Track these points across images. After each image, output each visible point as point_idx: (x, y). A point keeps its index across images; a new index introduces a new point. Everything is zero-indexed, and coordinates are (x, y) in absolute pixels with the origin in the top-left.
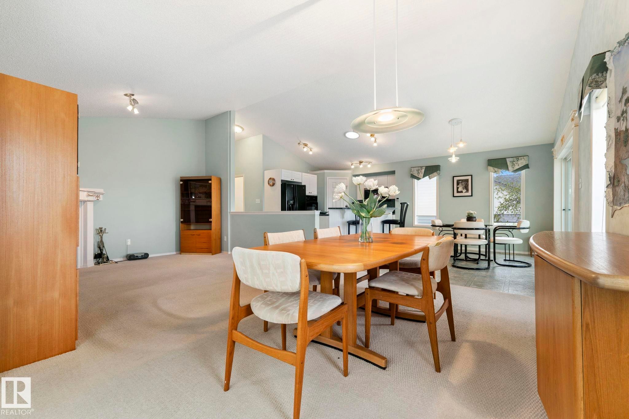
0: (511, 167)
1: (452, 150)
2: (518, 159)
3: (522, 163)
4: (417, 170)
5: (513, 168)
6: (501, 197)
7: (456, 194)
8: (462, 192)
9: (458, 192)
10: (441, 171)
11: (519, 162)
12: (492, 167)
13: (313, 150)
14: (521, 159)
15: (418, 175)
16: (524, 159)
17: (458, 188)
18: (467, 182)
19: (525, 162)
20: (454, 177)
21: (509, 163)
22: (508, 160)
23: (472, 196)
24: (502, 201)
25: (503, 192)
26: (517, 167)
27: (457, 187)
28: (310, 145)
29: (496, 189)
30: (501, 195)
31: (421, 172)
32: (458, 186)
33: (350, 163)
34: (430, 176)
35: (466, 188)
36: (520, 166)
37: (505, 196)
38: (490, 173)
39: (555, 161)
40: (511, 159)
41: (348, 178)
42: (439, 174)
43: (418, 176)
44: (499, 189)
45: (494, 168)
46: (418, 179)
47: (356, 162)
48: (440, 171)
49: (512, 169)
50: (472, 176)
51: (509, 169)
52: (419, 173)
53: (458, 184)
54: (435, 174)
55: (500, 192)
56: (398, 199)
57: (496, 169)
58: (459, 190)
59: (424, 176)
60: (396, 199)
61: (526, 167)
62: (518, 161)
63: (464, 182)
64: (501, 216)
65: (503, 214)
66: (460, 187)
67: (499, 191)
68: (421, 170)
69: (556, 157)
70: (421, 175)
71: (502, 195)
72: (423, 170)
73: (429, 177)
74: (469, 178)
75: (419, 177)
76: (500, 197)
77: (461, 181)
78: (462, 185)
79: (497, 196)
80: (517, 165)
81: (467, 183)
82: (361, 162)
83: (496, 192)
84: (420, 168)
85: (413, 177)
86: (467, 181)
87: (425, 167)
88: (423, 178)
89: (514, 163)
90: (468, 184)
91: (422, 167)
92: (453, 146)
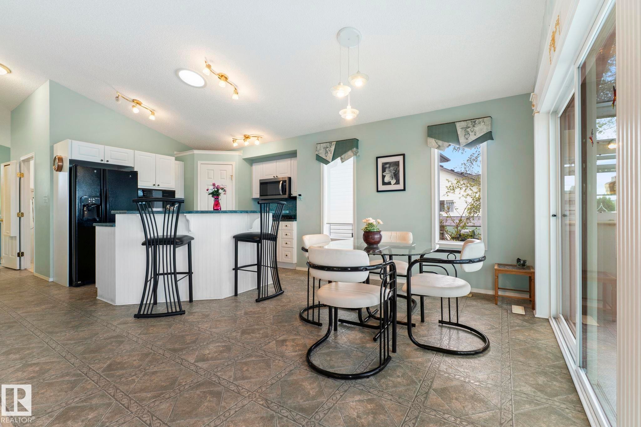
0: (463, 137)
1: (342, 92)
2: (474, 123)
3: (481, 129)
4: (324, 148)
5: (467, 139)
6: (470, 195)
7: (381, 187)
8: (389, 183)
9: (384, 183)
10: (359, 149)
11: (477, 128)
12: (434, 138)
13: (156, 114)
14: (480, 123)
15: (326, 156)
16: (483, 123)
17: (384, 177)
18: (397, 167)
19: (485, 127)
20: (377, 158)
21: (460, 131)
22: (458, 125)
23: (404, 190)
24: (470, 200)
25: (472, 188)
26: (472, 138)
27: (382, 175)
28: (144, 103)
29: (464, 184)
30: (469, 192)
31: (329, 151)
32: (384, 174)
33: (230, 139)
34: (343, 156)
35: (396, 175)
36: (479, 135)
37: (475, 194)
38: (432, 149)
39: (537, 117)
40: (464, 124)
41: (234, 163)
42: (355, 154)
43: (324, 157)
44: (467, 184)
45: (437, 141)
46: (327, 162)
47: (240, 137)
48: (357, 148)
49: (465, 141)
50: (404, 155)
51: (461, 141)
52: (327, 152)
53: (384, 170)
54: (350, 153)
55: (469, 189)
56: (300, 195)
57: (440, 143)
58: (386, 180)
59: (333, 159)
60: (298, 196)
61: (488, 136)
62: (474, 126)
63: (392, 166)
64: (471, 219)
65: (473, 217)
66: (387, 175)
67: (467, 187)
68: (330, 147)
69: (538, 110)
70: (330, 156)
71: (471, 192)
72: (333, 148)
73: (342, 159)
74: (400, 159)
75: (328, 159)
76: (468, 195)
77: (388, 166)
78: (390, 171)
79: (465, 194)
80: (473, 133)
81: (396, 169)
82: (247, 137)
83: (464, 189)
84: (328, 145)
85: (320, 159)
86: (397, 164)
87: (335, 143)
88: (332, 161)
89: (468, 130)
90: (398, 169)
91: (331, 143)
92: (342, 84)
